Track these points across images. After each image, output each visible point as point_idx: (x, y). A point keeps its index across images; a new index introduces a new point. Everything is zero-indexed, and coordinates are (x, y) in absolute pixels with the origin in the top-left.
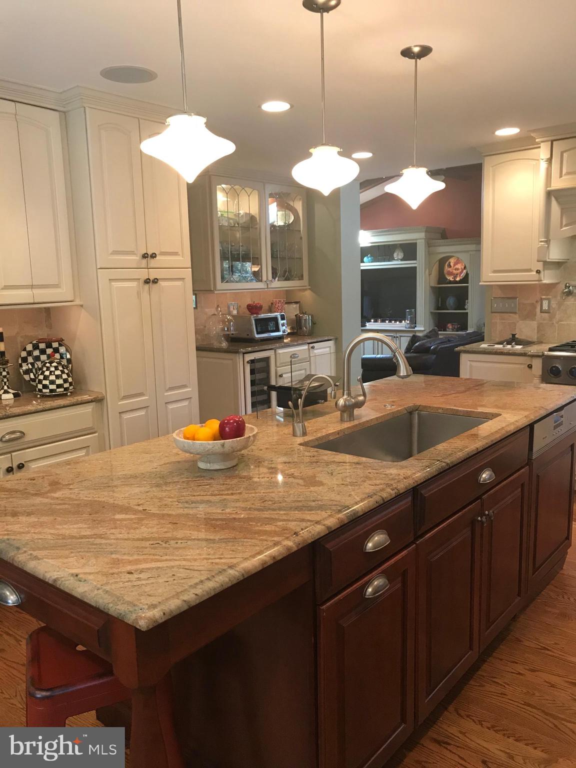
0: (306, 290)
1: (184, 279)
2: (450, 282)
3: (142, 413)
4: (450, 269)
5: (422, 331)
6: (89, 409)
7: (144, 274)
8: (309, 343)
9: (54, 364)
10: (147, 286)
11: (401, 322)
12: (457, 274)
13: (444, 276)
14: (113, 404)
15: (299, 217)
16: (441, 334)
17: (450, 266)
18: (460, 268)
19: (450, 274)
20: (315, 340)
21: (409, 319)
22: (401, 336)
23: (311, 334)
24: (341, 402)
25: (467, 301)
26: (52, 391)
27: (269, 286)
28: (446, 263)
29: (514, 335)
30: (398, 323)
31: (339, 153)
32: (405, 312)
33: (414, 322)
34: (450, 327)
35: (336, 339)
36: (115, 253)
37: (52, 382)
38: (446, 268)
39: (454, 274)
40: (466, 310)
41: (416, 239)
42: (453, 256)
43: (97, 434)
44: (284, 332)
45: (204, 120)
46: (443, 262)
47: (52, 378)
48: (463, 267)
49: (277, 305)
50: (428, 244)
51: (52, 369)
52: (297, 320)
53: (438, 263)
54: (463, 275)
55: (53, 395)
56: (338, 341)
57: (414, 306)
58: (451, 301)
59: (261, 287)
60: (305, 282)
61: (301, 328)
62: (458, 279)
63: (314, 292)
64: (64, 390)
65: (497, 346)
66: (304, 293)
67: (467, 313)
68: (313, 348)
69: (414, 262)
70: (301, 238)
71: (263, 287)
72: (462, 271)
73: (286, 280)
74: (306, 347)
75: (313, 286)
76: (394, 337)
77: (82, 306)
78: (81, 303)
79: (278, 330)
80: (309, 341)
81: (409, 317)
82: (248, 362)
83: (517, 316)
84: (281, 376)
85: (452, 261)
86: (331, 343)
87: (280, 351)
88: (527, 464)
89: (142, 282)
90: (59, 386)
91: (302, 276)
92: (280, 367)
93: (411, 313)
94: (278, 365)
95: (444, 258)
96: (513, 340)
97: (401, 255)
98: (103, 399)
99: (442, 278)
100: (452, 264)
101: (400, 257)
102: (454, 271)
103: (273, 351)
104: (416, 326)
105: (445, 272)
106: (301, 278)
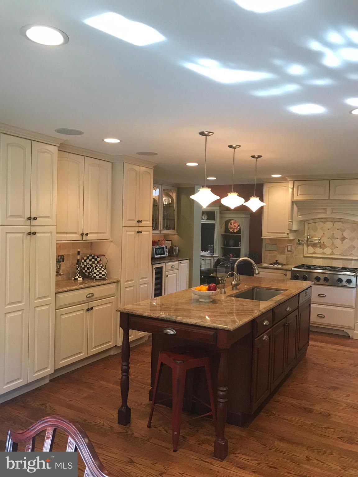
0: (175, 235)
1: (149, 231)
2: (232, 233)
3: (132, 288)
4: (231, 226)
5: (217, 257)
6: (114, 285)
7: (137, 229)
8: (179, 261)
9: (101, 266)
10: (138, 233)
11: (205, 251)
12: (235, 229)
13: (228, 229)
14: (123, 284)
15: (174, 201)
16: (231, 259)
17: (231, 224)
18: (236, 225)
19: (231, 228)
20: (181, 259)
21: (210, 250)
22: (205, 259)
23: (177, 256)
24: (233, 283)
25: (240, 243)
26: (100, 277)
27: (161, 233)
28: (229, 222)
29: (277, 261)
30: (204, 252)
31: (238, 195)
32: (208, 247)
33: (212, 252)
34: (231, 256)
35: (190, 259)
36: (129, 220)
37: (101, 273)
38: (229, 226)
39: (233, 228)
40: (239, 247)
41: (215, 210)
42: (232, 220)
43: (115, 297)
44: (167, 255)
45: (210, 189)
46: (227, 222)
47: (101, 271)
48: (238, 225)
49: (162, 241)
50: (221, 212)
51: (100, 268)
52: (171, 249)
53: (225, 223)
54: (238, 229)
55: (101, 279)
56: (191, 260)
57: (213, 244)
58: (232, 242)
59: (157, 233)
60: (175, 231)
61: (173, 253)
62: (235, 231)
63: (179, 236)
64: (105, 277)
65: (270, 265)
66: (173, 236)
67: (240, 249)
68: (181, 263)
69: (214, 221)
70: (174, 210)
71: (159, 233)
72: (237, 227)
73: (168, 230)
74: (177, 263)
75: (179, 233)
76: (202, 259)
77: (112, 241)
78: (111, 240)
79: (164, 254)
80: (179, 260)
81: (210, 249)
82: (154, 269)
83: (277, 252)
84: (167, 276)
85: (232, 222)
86: (188, 261)
87: (167, 264)
88: (297, 308)
89: (136, 232)
90: (103, 275)
91: (174, 228)
92: (167, 272)
93: (211, 247)
94: (166, 271)
95: (228, 220)
96: (276, 263)
97: (206, 217)
98: (119, 282)
99: (227, 230)
100: (232, 224)
101: (205, 218)
102: (234, 227)
103: (165, 264)
104: (213, 254)
105: (229, 227)
106: (174, 229)
